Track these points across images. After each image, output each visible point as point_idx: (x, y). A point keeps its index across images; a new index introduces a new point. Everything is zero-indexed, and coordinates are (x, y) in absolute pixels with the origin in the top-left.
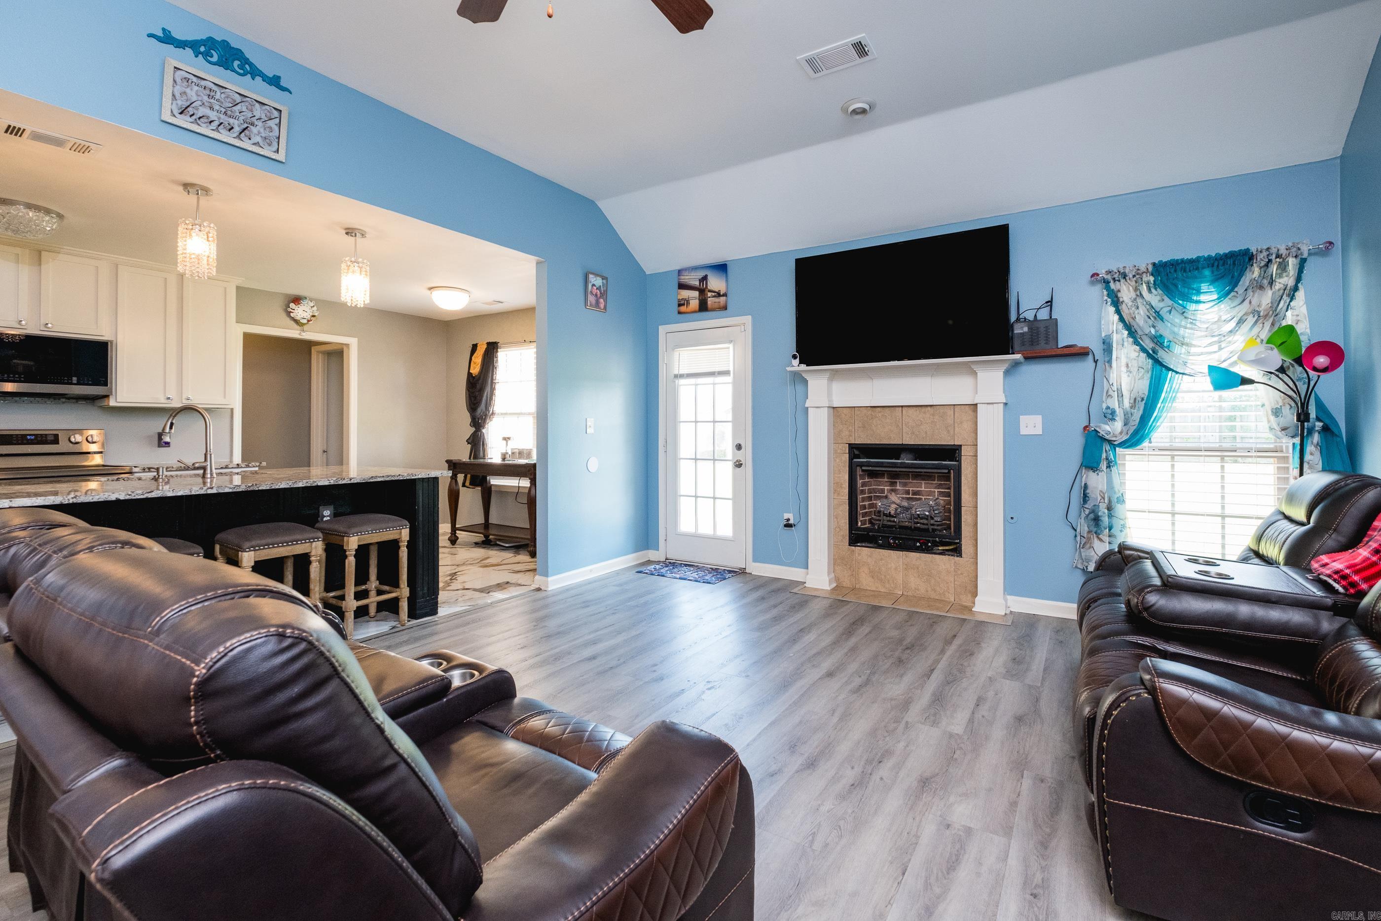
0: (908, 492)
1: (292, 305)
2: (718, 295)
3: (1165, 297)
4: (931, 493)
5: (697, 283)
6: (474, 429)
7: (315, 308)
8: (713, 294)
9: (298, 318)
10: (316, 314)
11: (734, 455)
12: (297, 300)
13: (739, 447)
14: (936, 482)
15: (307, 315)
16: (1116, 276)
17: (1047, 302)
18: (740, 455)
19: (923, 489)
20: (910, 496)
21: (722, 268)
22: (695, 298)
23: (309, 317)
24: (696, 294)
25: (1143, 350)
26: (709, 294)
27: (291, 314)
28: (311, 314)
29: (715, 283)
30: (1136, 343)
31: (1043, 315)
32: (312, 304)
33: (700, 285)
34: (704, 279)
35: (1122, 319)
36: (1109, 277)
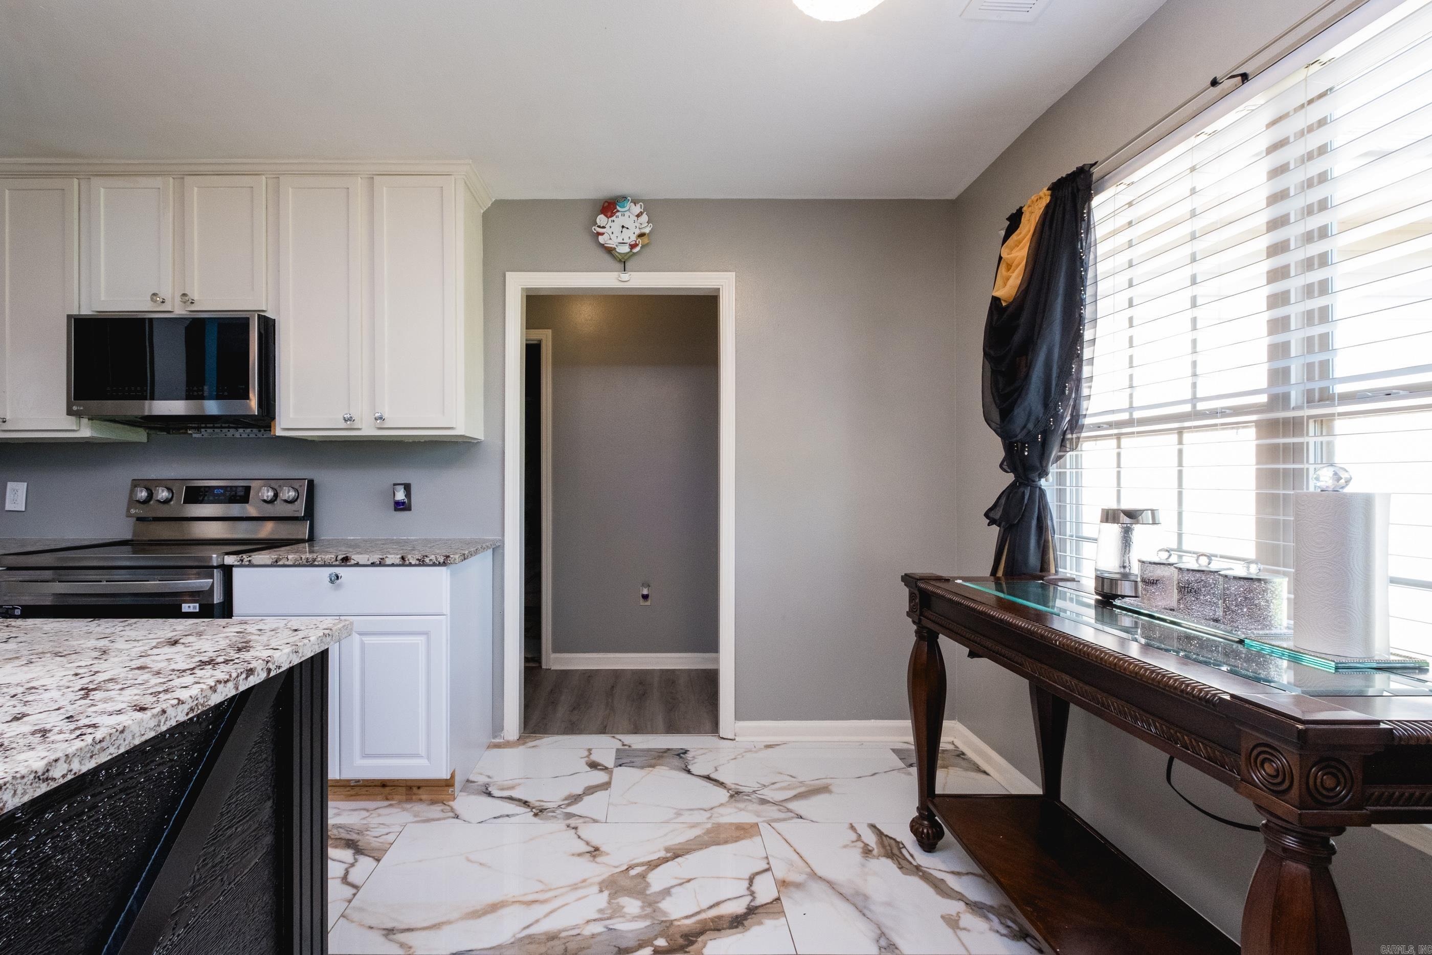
1: (601, 219)
6: (1010, 478)
7: (645, 218)
9: (611, 244)
10: (647, 230)
12: (609, 207)
15: (630, 236)
23: (633, 238)
27: (600, 237)
28: (638, 232)
32: (637, 209)
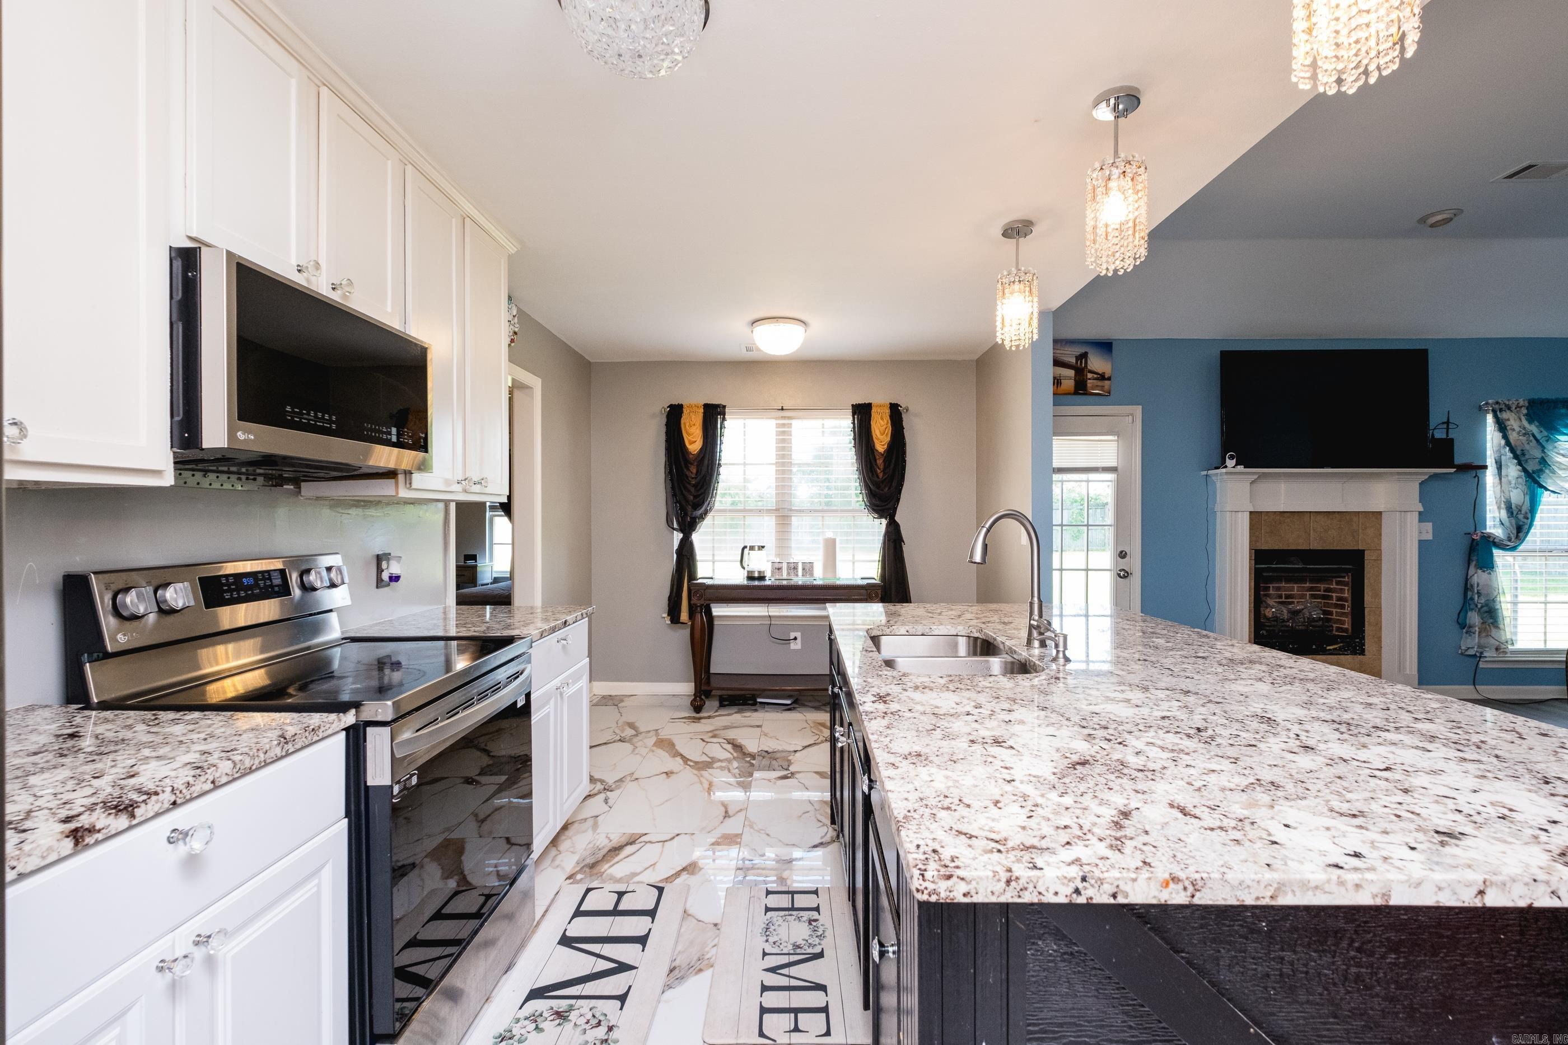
0: (1280, 597)
2: (1102, 377)
3: (1542, 429)
4: (1303, 596)
5: (1073, 360)
8: (1095, 376)
10: (517, 330)
11: (1117, 563)
13: (1122, 555)
14: (1308, 585)
15: (511, 331)
16: (1503, 407)
17: (1443, 423)
18: (1123, 564)
19: (1295, 592)
20: (1283, 600)
21: (1106, 346)
22: (1069, 378)
24: (1071, 373)
25: (1525, 470)
26: (1090, 376)
29: (1097, 363)
30: (1520, 464)
31: (1440, 434)
32: (515, 312)
33: (1077, 363)
34: (1084, 356)
35: (1508, 443)
36: (1497, 407)
